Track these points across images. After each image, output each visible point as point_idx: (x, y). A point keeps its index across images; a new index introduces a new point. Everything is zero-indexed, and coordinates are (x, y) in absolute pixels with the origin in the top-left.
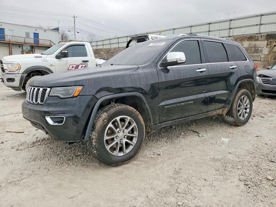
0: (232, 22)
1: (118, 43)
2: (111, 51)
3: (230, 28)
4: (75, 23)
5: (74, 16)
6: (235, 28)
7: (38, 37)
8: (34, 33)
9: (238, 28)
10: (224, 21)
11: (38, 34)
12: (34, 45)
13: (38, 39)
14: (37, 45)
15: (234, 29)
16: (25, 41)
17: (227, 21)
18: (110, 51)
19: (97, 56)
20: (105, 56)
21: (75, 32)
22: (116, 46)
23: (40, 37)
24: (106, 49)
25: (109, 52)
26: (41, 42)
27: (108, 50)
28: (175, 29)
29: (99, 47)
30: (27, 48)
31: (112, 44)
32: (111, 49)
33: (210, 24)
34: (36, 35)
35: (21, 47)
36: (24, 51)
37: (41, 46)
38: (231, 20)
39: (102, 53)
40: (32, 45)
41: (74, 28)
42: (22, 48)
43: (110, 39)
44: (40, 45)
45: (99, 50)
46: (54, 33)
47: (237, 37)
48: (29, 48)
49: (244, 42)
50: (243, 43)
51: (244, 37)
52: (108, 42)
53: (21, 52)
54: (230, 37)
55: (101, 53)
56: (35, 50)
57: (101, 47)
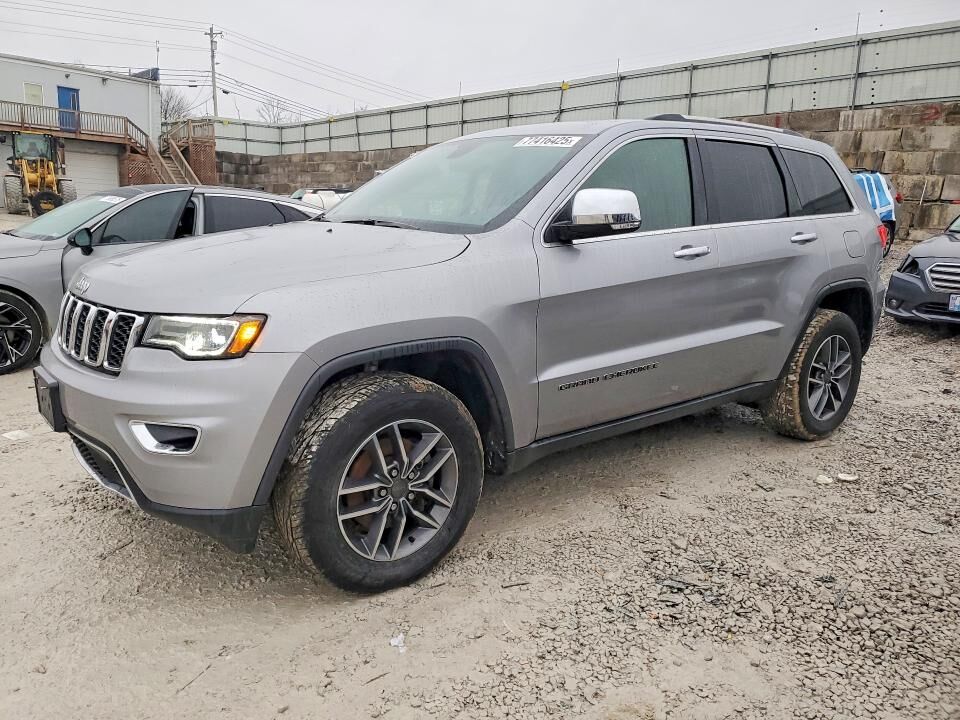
0: (869, 49)
1: (392, 131)
2: (366, 163)
3: (861, 75)
4: (213, 57)
5: (211, 29)
6: (882, 73)
7: (76, 105)
8: (59, 87)
9: (893, 72)
10: (835, 47)
11: (77, 91)
12: (60, 134)
13: (77, 113)
14: (72, 136)
15: (875, 79)
16: (23, 120)
17: (845, 46)
18: (360, 160)
19: (309, 179)
20: (340, 179)
21: (214, 91)
22: (382, 142)
23: (85, 104)
24: (345, 155)
25: (357, 165)
26: (88, 125)
27: (353, 157)
28: (622, 78)
29: (312, 148)
30: (33, 146)
31: (365, 134)
32: (365, 154)
33: (774, 56)
34: (68, 97)
35: (9, 141)
36: (21, 158)
37: (90, 138)
38: (865, 42)
39: (330, 168)
40: (54, 134)
41: (211, 74)
42: (14, 148)
43: (357, 117)
44: (84, 137)
45: (316, 158)
46: (141, 90)
47: (900, 109)
48: (42, 146)
49: (931, 130)
50: (928, 132)
51: (932, 108)
52: (349, 128)
53: (10, 162)
54: (857, 107)
55: (322, 168)
56: (66, 154)
57: (322, 147)
